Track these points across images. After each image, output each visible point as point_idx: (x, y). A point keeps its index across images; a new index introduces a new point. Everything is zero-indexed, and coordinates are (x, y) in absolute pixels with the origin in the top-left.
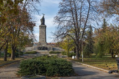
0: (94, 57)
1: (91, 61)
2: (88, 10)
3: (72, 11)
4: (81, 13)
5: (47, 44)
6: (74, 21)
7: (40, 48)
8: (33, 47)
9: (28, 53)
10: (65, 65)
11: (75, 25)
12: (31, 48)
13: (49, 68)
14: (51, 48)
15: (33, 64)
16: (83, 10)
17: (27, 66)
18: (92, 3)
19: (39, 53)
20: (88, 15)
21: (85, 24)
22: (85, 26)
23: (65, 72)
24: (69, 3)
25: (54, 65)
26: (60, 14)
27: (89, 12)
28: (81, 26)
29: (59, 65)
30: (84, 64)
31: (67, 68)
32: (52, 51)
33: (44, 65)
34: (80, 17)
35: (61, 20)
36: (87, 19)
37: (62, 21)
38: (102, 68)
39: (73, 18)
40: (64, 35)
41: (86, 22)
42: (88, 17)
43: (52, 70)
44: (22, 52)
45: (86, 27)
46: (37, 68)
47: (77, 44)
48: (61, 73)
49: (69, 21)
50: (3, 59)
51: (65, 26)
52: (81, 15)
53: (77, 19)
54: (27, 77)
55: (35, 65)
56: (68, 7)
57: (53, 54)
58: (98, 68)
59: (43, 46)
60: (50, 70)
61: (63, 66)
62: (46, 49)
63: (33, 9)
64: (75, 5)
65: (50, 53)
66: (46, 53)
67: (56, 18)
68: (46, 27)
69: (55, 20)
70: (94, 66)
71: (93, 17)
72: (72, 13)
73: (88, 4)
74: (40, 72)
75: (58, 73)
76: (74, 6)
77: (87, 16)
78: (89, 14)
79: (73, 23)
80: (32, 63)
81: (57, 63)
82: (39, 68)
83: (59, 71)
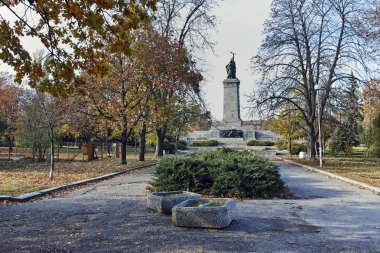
0: (359, 154)
1: (347, 164)
2: (339, 33)
3: (296, 40)
4: (320, 43)
5: (243, 123)
6: (302, 65)
7: (225, 134)
8: (210, 131)
9: (198, 145)
10: (257, 171)
11: (304, 73)
12: (206, 132)
13: (219, 178)
14: (251, 132)
15: (182, 168)
16: (327, 34)
17: (170, 172)
18: (351, 14)
19: (222, 144)
20: (339, 47)
21: (332, 71)
22: (331, 77)
23: (257, 187)
24: (289, 21)
25: (232, 170)
26: (267, 50)
27: (340, 40)
28: (320, 76)
29: (244, 170)
30: (321, 172)
31: (263, 178)
32: (254, 139)
33: (209, 169)
34: (319, 53)
35: (268, 63)
36: (337, 59)
37: (271, 67)
38: (365, 182)
39: (300, 56)
40: (275, 101)
41: (335, 65)
42: (338, 53)
43: (226, 181)
44: (184, 143)
45: (335, 78)
46: (190, 177)
47: (310, 121)
48: (247, 190)
49: (290, 65)
50: (138, 157)
51: (277, 78)
52: (320, 49)
53: (309, 60)
54: (160, 195)
55: (188, 169)
56: (287, 31)
57: (254, 148)
58: (356, 183)
59: (233, 128)
60: (222, 181)
61: (252, 172)
62: (240, 134)
63: (199, 41)
64: (304, 25)
65: (249, 144)
66: (238, 144)
67: (255, 60)
68: (238, 83)
69: (253, 65)
70: (347, 177)
71: (354, 50)
72: (298, 45)
73: (337, 19)
74: (199, 186)
75: (239, 190)
76: (301, 27)
77: (336, 49)
78: (342, 43)
79: (300, 68)
80: (181, 164)
81: (240, 165)
82: (197, 176)
83: (242, 185)
